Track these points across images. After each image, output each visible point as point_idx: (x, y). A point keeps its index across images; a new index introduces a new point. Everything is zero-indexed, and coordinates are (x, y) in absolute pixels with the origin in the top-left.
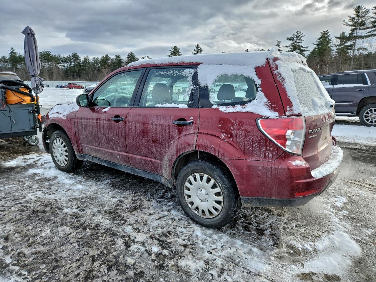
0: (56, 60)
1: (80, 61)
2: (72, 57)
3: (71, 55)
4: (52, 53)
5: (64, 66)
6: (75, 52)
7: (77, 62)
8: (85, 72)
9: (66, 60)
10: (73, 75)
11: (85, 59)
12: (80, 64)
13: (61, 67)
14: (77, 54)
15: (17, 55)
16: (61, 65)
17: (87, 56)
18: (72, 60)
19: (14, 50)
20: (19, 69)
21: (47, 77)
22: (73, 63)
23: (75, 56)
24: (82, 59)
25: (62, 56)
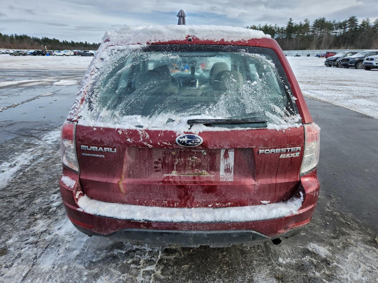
0: (329, 26)
1: (357, 26)
2: (349, 21)
3: (348, 19)
4: (327, 20)
5: (336, 33)
6: (353, 16)
7: (352, 26)
8: (359, 38)
9: (341, 26)
10: (344, 43)
11: (363, 22)
12: (356, 28)
13: (333, 34)
14: (355, 17)
15: (294, 25)
16: (334, 31)
17: (368, 19)
18: (347, 25)
19: (291, 21)
20: (292, 38)
21: (315, 45)
22: (348, 29)
23: (352, 20)
24: (360, 23)
25: (337, 22)
